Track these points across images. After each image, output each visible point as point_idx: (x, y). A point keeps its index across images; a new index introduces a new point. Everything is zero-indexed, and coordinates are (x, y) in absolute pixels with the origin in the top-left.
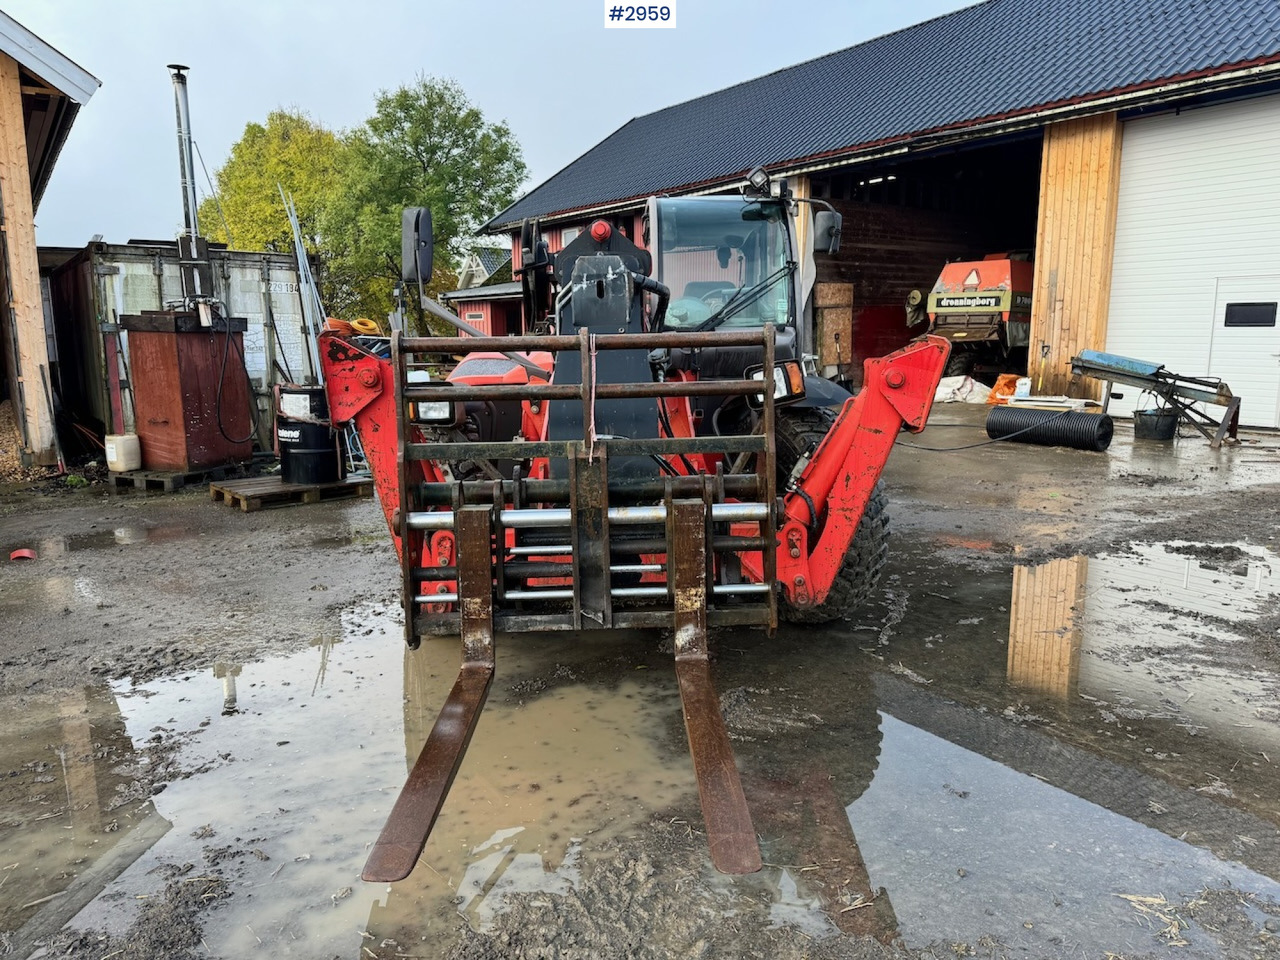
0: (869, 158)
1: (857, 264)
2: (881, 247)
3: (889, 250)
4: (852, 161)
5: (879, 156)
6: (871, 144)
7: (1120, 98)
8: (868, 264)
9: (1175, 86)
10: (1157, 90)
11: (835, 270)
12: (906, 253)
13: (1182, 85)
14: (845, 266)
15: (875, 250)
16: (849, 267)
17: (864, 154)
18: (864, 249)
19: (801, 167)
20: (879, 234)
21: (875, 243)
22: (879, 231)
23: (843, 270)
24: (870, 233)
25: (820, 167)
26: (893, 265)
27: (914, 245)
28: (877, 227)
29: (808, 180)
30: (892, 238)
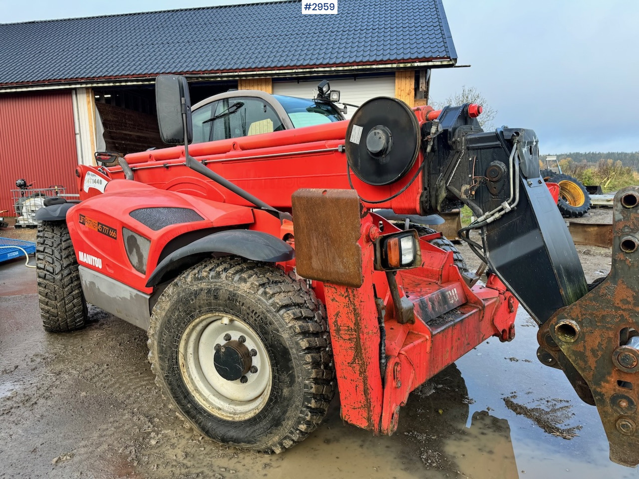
0: (141, 83)
1: (123, 142)
2: (134, 134)
3: (138, 136)
4: (129, 84)
5: (147, 83)
6: (141, 76)
7: (278, 72)
8: (128, 142)
9: (301, 70)
10: (294, 71)
11: (113, 145)
12: (145, 138)
13: (304, 70)
14: (117, 143)
15: (131, 135)
16: (120, 144)
17: (137, 81)
18: (126, 134)
19: (92, 83)
20: (132, 126)
21: (131, 131)
22: (132, 124)
23: (117, 145)
24: (128, 125)
25: (106, 85)
26: (140, 144)
27: (148, 134)
28: (130, 123)
29: (93, 91)
30: (138, 129)
